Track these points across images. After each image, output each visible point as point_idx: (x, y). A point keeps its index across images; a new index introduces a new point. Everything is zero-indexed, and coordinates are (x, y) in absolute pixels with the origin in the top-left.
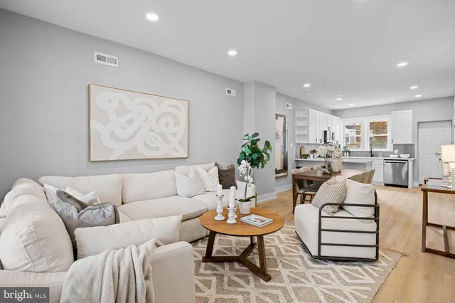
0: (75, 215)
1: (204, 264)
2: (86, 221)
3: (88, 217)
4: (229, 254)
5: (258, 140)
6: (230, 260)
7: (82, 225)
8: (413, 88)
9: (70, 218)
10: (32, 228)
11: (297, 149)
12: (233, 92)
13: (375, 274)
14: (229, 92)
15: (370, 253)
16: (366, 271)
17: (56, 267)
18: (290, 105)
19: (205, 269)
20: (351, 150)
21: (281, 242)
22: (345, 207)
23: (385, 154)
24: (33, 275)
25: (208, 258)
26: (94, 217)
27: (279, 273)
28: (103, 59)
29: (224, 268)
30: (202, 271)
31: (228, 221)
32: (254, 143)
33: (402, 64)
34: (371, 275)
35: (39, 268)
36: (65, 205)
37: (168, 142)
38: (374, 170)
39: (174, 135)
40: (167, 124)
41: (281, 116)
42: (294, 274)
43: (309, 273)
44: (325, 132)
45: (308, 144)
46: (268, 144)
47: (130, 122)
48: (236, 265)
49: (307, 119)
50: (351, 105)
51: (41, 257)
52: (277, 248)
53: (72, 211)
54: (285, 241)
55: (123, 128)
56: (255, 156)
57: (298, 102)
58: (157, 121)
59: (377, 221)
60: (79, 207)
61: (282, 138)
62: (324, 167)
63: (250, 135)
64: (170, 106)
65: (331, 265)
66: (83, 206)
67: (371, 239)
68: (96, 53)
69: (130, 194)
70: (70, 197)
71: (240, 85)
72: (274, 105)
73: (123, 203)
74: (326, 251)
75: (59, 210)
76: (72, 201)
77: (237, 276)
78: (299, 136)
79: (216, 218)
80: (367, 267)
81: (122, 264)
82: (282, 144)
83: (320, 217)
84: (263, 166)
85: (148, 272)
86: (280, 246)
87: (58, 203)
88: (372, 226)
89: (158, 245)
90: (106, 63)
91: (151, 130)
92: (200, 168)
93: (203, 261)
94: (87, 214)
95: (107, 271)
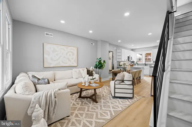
0: (37, 82)
1: (78, 99)
2: (40, 83)
3: (40, 82)
4: (87, 96)
5: (101, 60)
6: (87, 98)
7: (39, 84)
8: (157, 41)
9: (35, 82)
10: (24, 84)
11: (118, 63)
12: (94, 44)
13: (131, 102)
14: (92, 44)
15: (131, 96)
16: (128, 101)
17: (30, 94)
18: (115, 48)
19: (78, 100)
20: (138, 63)
21: (105, 92)
22: (124, 81)
23: (150, 64)
24: (24, 95)
25: (80, 97)
26: (42, 82)
27: (101, 101)
28: (48, 34)
29: (84, 100)
30: (77, 100)
31: (86, 85)
32: (100, 61)
33: (150, 34)
34: (129, 102)
35: (26, 94)
36: (34, 79)
37: (70, 61)
38: (141, 70)
39: (72, 59)
40: (70, 55)
41: (111, 52)
42: (106, 101)
43: (110, 101)
44: (128, 57)
45: (122, 61)
46: (104, 61)
47: (57, 55)
48: (89, 99)
49: (121, 52)
50: (138, 47)
51: (27, 91)
52: (103, 94)
53: (36, 81)
54: (106, 92)
55: (55, 57)
56: (100, 65)
57: (118, 47)
58: (66, 54)
59: (133, 85)
60: (38, 79)
61: (112, 59)
62: (123, 69)
63: (99, 59)
64: (71, 49)
65: (118, 99)
66: (39, 79)
67: (131, 91)
68: (45, 33)
69: (57, 77)
70: (36, 77)
71: (96, 41)
72: (108, 48)
73: (55, 80)
74: (117, 95)
75: (32, 80)
76: (36, 78)
77: (88, 102)
78: (118, 58)
79: (82, 84)
80: (129, 100)
81: (48, 93)
82: (112, 61)
83: (115, 84)
84: (103, 69)
85: (56, 96)
86: (104, 94)
87: (32, 78)
88: (131, 87)
89: (60, 90)
90: (49, 36)
91: (64, 57)
92: (81, 70)
93: (78, 98)
94: (40, 81)
95: (44, 95)
